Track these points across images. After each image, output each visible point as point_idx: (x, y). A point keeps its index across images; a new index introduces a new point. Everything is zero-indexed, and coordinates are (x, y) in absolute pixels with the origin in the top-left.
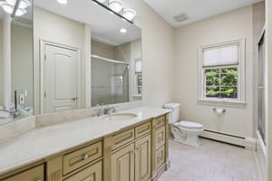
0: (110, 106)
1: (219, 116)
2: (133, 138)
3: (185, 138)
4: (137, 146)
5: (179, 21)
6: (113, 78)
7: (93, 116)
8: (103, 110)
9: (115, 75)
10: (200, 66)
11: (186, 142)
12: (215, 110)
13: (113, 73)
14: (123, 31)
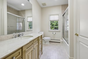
0: (21, 33)
1: (54, 35)
2: (33, 45)
3: (46, 42)
4: (34, 48)
5: (43, 5)
6: (18, 23)
7: (12, 38)
8: (17, 35)
9: (19, 22)
10: (49, 20)
11: (46, 44)
12: (53, 33)
13: (18, 21)
14: (23, 5)
